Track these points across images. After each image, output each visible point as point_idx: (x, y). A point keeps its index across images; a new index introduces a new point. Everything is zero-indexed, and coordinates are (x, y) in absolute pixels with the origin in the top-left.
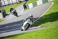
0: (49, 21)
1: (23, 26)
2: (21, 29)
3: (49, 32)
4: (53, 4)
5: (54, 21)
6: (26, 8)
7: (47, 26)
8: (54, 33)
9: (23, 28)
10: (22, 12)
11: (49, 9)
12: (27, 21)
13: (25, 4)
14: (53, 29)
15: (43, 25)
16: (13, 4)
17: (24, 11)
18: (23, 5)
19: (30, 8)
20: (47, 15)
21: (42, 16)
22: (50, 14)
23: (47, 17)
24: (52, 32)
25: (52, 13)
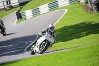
0: (59, 40)
3: (60, 58)
4: (66, 12)
5: (69, 40)
6: (21, 18)
7: (56, 48)
8: (69, 60)
9: (36, 49)
10: (14, 24)
11: (59, 20)
13: (19, 11)
14: (67, 53)
17: (17, 23)
18: (16, 13)
19: (28, 18)
22: (61, 28)
24: (65, 59)
25: (65, 26)
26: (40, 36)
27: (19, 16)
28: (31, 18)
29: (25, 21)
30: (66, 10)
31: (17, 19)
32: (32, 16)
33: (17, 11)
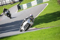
1: (23, 26)
2: (20, 30)
3: (44, 33)
5: (49, 22)
6: (20, 9)
7: (42, 27)
8: (49, 34)
9: (23, 28)
10: (16, 13)
11: (43, 10)
12: (27, 21)
13: (19, 4)
14: (48, 30)
15: (37, 26)
16: (6, 4)
17: (18, 12)
18: (17, 6)
19: (24, 9)
20: (41, 16)
21: (37, 17)
22: (45, 15)
23: (42, 18)
24: (47, 34)
25: (47, 14)
26: (24, 21)
27: (19, 8)
28: (26, 9)
29: (22, 11)
30: (48, 4)
31: (18, 10)
32: (27, 8)
33: (18, 5)
